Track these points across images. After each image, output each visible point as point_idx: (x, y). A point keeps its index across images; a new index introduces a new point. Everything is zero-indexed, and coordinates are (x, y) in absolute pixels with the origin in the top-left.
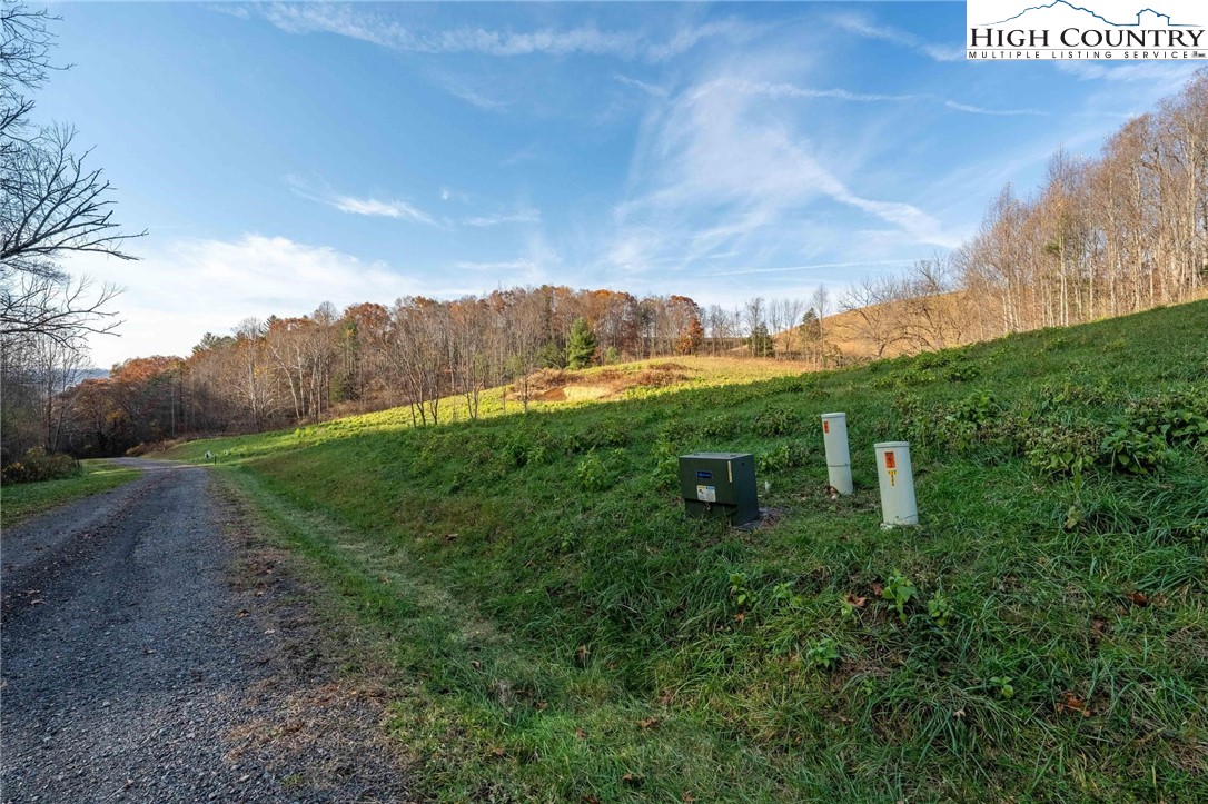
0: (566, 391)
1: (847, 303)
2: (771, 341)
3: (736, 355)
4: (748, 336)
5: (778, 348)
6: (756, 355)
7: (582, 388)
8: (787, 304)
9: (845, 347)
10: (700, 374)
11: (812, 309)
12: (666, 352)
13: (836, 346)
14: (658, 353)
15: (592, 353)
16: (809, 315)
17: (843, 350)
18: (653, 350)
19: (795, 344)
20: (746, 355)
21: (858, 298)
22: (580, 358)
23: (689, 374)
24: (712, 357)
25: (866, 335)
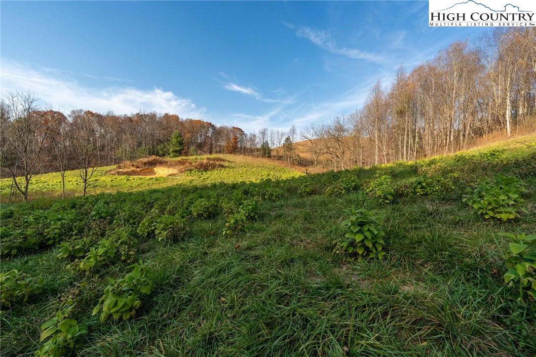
0: (155, 169)
1: (304, 135)
2: (270, 151)
3: (253, 156)
4: (259, 147)
5: (273, 153)
6: (263, 156)
7: (165, 168)
8: (278, 133)
9: (302, 155)
10: (233, 165)
11: (289, 136)
12: (220, 152)
13: (298, 155)
14: (216, 152)
15: (182, 150)
16: (288, 139)
17: (301, 156)
18: (214, 150)
19: (281, 152)
20: (258, 156)
21: (309, 133)
22: (175, 151)
23: (226, 164)
24: (242, 156)
25: (311, 150)
